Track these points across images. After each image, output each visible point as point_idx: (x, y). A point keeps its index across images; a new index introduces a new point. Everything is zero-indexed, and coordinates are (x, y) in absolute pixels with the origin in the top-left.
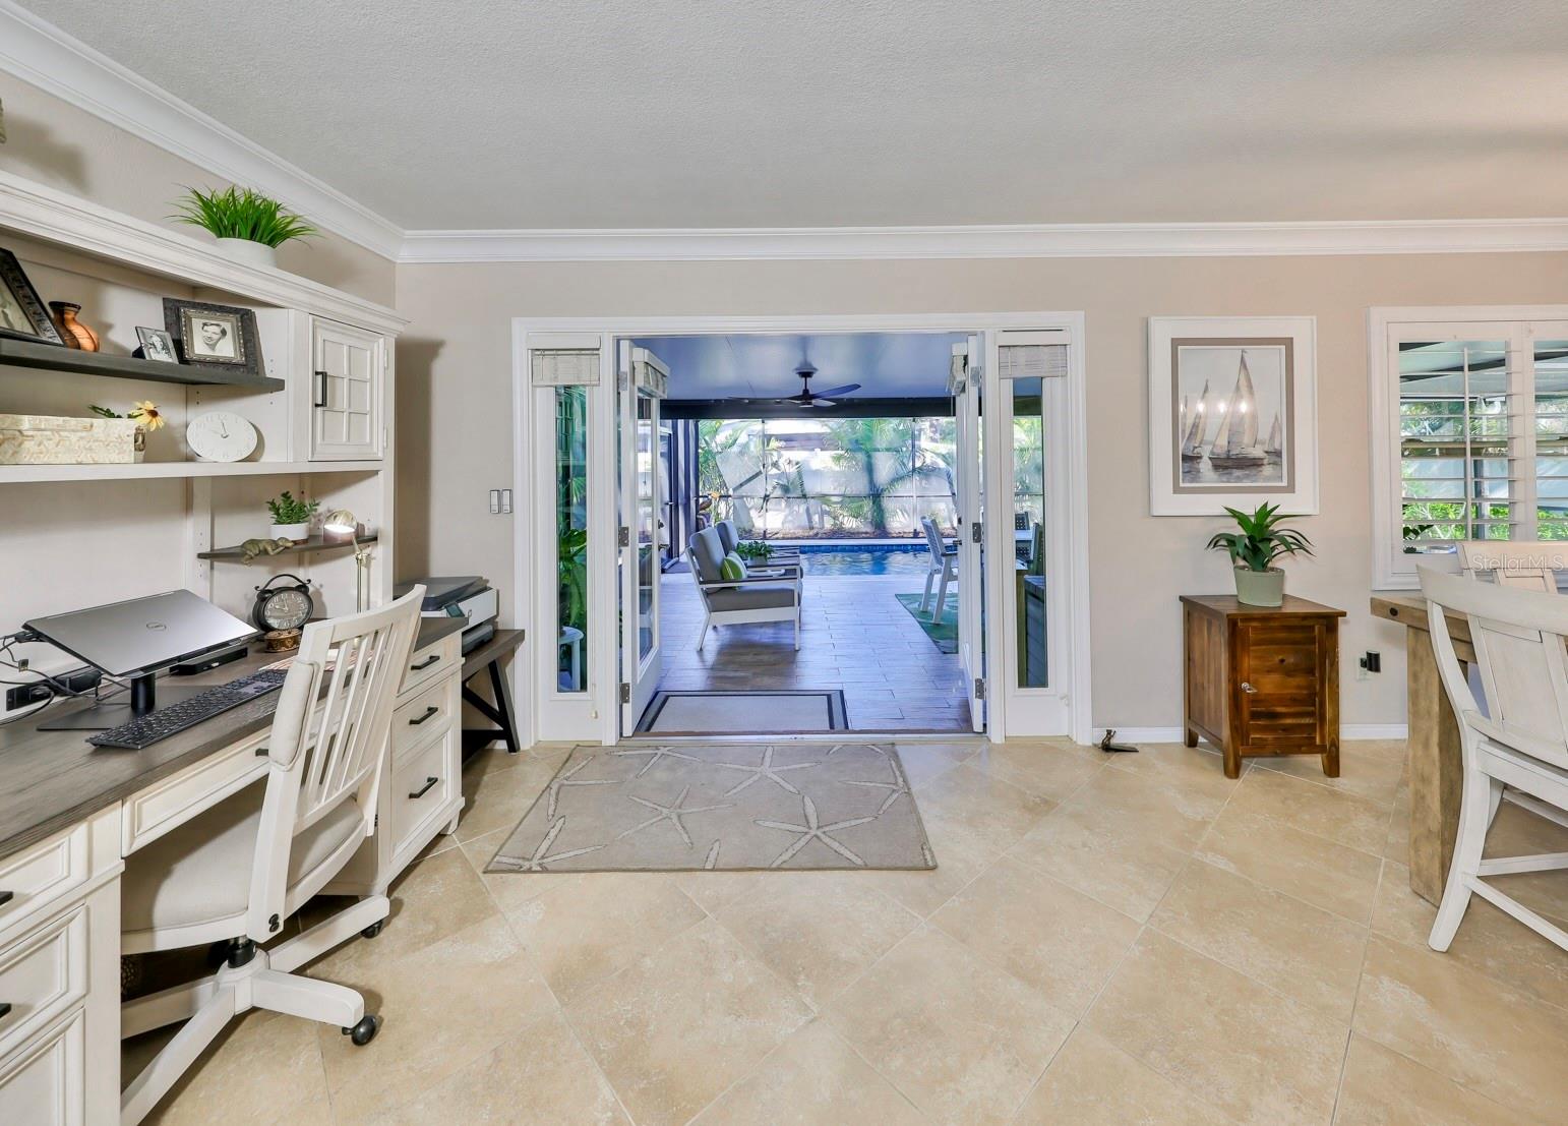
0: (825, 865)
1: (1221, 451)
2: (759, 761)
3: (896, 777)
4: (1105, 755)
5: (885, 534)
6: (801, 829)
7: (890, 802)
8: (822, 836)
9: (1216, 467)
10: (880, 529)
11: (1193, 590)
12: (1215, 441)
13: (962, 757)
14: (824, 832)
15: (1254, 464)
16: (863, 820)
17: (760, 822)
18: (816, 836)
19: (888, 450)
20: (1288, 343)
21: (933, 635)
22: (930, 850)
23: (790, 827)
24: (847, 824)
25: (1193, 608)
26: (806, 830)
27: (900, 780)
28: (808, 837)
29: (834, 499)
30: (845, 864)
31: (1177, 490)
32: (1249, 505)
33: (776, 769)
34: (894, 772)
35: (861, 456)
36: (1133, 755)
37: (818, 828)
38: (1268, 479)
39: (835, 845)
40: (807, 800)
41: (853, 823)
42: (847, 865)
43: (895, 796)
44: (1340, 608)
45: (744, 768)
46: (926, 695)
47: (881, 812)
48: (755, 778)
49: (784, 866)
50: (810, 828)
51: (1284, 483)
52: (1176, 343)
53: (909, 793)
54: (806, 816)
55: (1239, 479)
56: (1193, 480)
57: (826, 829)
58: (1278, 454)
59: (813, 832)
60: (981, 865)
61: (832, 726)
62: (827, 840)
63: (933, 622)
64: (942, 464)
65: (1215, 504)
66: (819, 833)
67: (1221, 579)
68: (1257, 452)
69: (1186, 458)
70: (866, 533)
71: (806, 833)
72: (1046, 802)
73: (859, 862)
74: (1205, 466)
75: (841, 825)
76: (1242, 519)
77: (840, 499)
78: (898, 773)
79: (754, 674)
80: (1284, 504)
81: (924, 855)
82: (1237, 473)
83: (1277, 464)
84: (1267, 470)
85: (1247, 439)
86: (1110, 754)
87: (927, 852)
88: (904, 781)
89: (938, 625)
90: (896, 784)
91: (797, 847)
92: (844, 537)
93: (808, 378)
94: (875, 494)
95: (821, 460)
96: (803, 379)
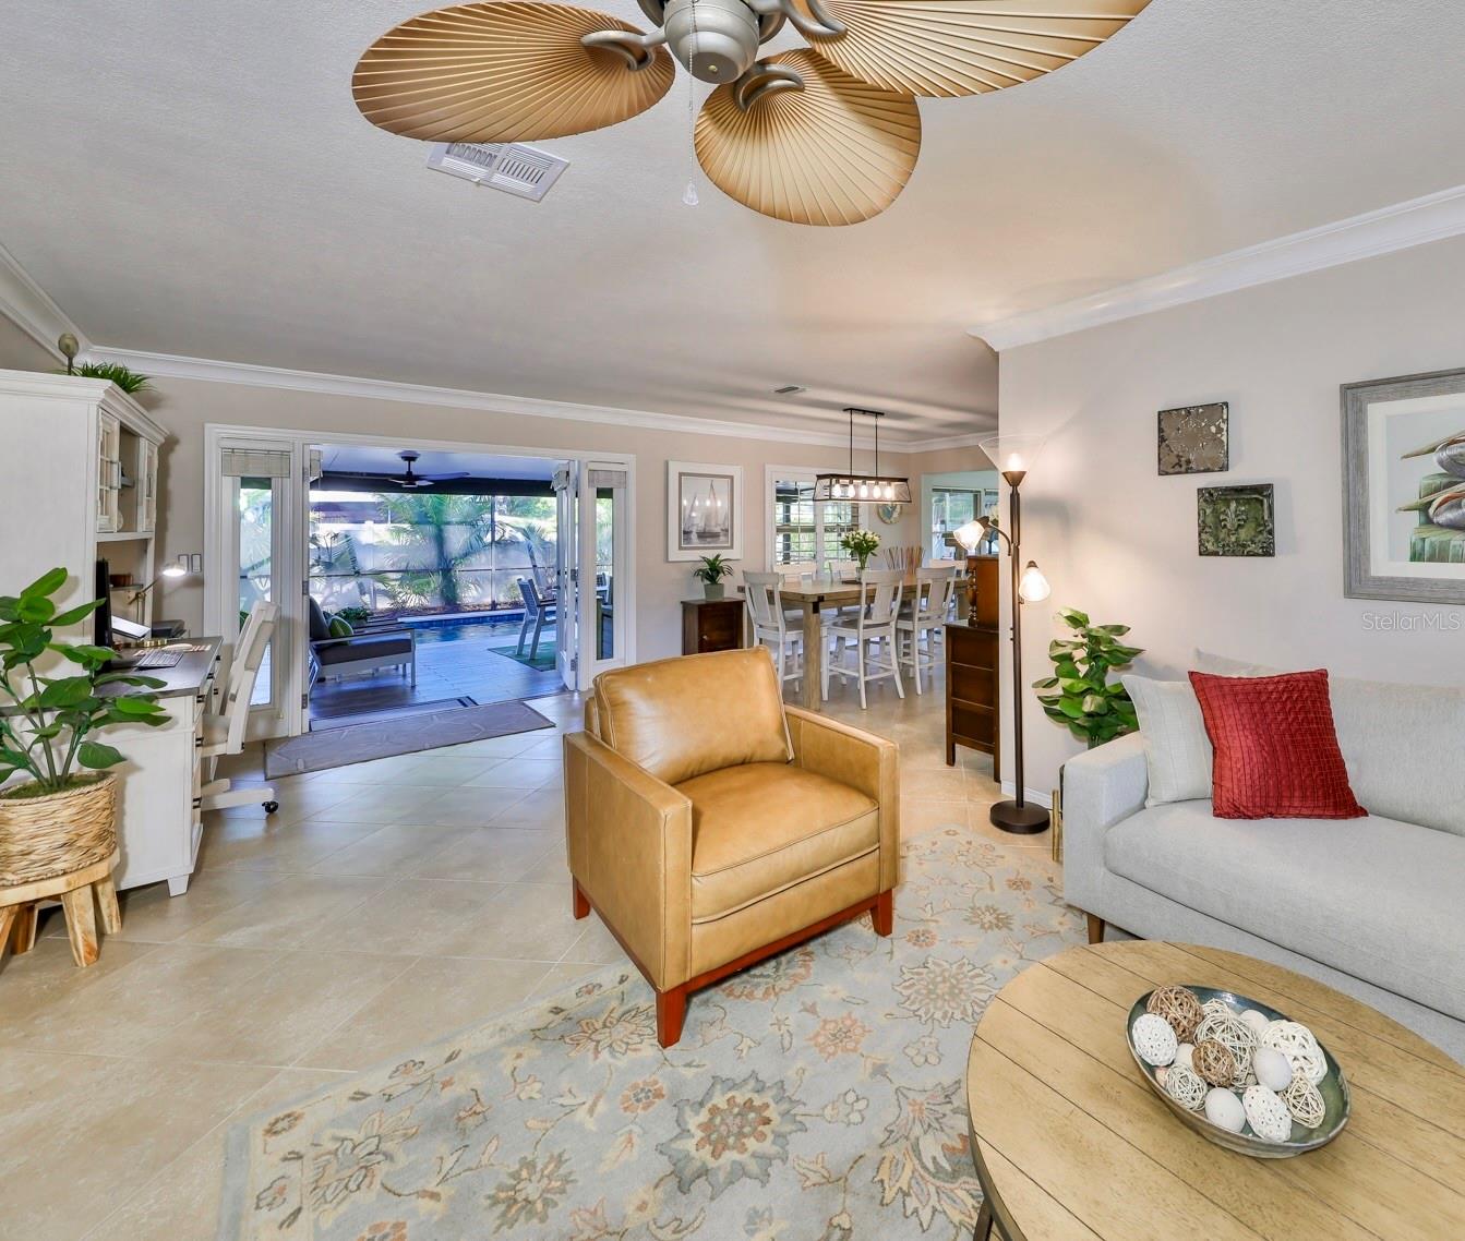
1: (701, 529)
5: (457, 608)
6: (476, 731)
9: (699, 537)
10: (451, 601)
11: (686, 599)
12: (698, 523)
14: (490, 729)
15: (715, 536)
16: (512, 723)
19: (461, 523)
20: (732, 478)
21: (531, 664)
23: (468, 732)
24: (503, 725)
25: (686, 606)
29: (391, 576)
31: (680, 548)
32: (710, 555)
35: (430, 529)
37: (486, 729)
38: (722, 542)
41: (506, 724)
44: (744, 600)
47: (522, 719)
49: (473, 740)
51: (728, 545)
52: (681, 474)
55: (709, 543)
56: (688, 543)
58: (727, 531)
64: (520, 537)
65: (695, 555)
67: (698, 593)
68: (718, 530)
69: (685, 533)
70: (434, 609)
74: (694, 536)
76: (708, 561)
77: (399, 575)
80: (724, 554)
82: (708, 540)
83: (726, 535)
84: (722, 538)
85: (713, 523)
91: (477, 735)
92: (409, 615)
93: (412, 463)
94: (446, 568)
95: (375, 534)
96: (407, 462)
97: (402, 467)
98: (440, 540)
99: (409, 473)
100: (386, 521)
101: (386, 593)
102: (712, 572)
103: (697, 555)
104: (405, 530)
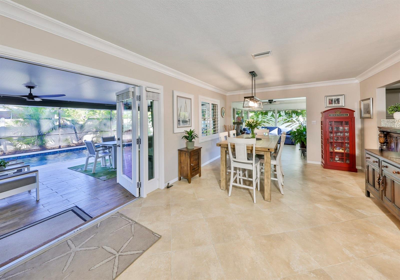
0: (132, 261)
1: (183, 119)
2: (68, 248)
3: (128, 221)
4: (168, 189)
5: (45, 149)
6: (112, 258)
7: (133, 229)
8: (122, 254)
9: (182, 122)
10: (43, 147)
11: (179, 148)
12: (182, 117)
13: (140, 205)
14: (121, 252)
15: (187, 122)
16: (130, 239)
17: (93, 268)
18: (119, 255)
19: (46, 119)
20: (191, 99)
21: (96, 177)
22: (156, 233)
23: (106, 260)
24: (126, 244)
26: (114, 256)
27: (130, 221)
28: (117, 258)
29: (15, 138)
30: (138, 255)
31: (178, 127)
32: (188, 130)
33: (79, 246)
34: (126, 220)
35: (33, 121)
36: (173, 186)
37: (118, 252)
39: (129, 253)
40: (105, 247)
41: (128, 242)
42: (138, 256)
43: (133, 226)
44: (201, 147)
45: (63, 255)
46: (110, 195)
47: (133, 233)
48: (73, 255)
49: (118, 274)
50: (115, 255)
51: (190, 125)
52: (177, 97)
53: (136, 223)
54: (109, 252)
55: (185, 125)
56: (180, 125)
57: (121, 251)
58: (190, 119)
59: (117, 255)
60: (169, 228)
61: (85, 220)
62: (125, 253)
63: (92, 173)
66: (120, 254)
67: (183, 144)
68: (187, 120)
69: (179, 121)
70: (34, 150)
71: (115, 257)
72: (167, 205)
73: (141, 252)
74: (181, 122)
75: (125, 246)
76: (187, 132)
77: (18, 138)
78: (127, 219)
79: (20, 219)
80: (192, 129)
81: (156, 236)
83: (190, 121)
85: (186, 117)
86: (169, 188)
87: (155, 234)
88: (131, 220)
89: (94, 173)
90: (130, 223)
91: (116, 264)
92: (22, 153)
93: (32, 89)
94: (41, 136)
95: (6, 123)
96: (29, 89)
97: (27, 91)
98: (38, 126)
99: (31, 94)
100: (10, 118)
101: (11, 144)
102: (190, 137)
103: (182, 130)
104: (20, 121)
